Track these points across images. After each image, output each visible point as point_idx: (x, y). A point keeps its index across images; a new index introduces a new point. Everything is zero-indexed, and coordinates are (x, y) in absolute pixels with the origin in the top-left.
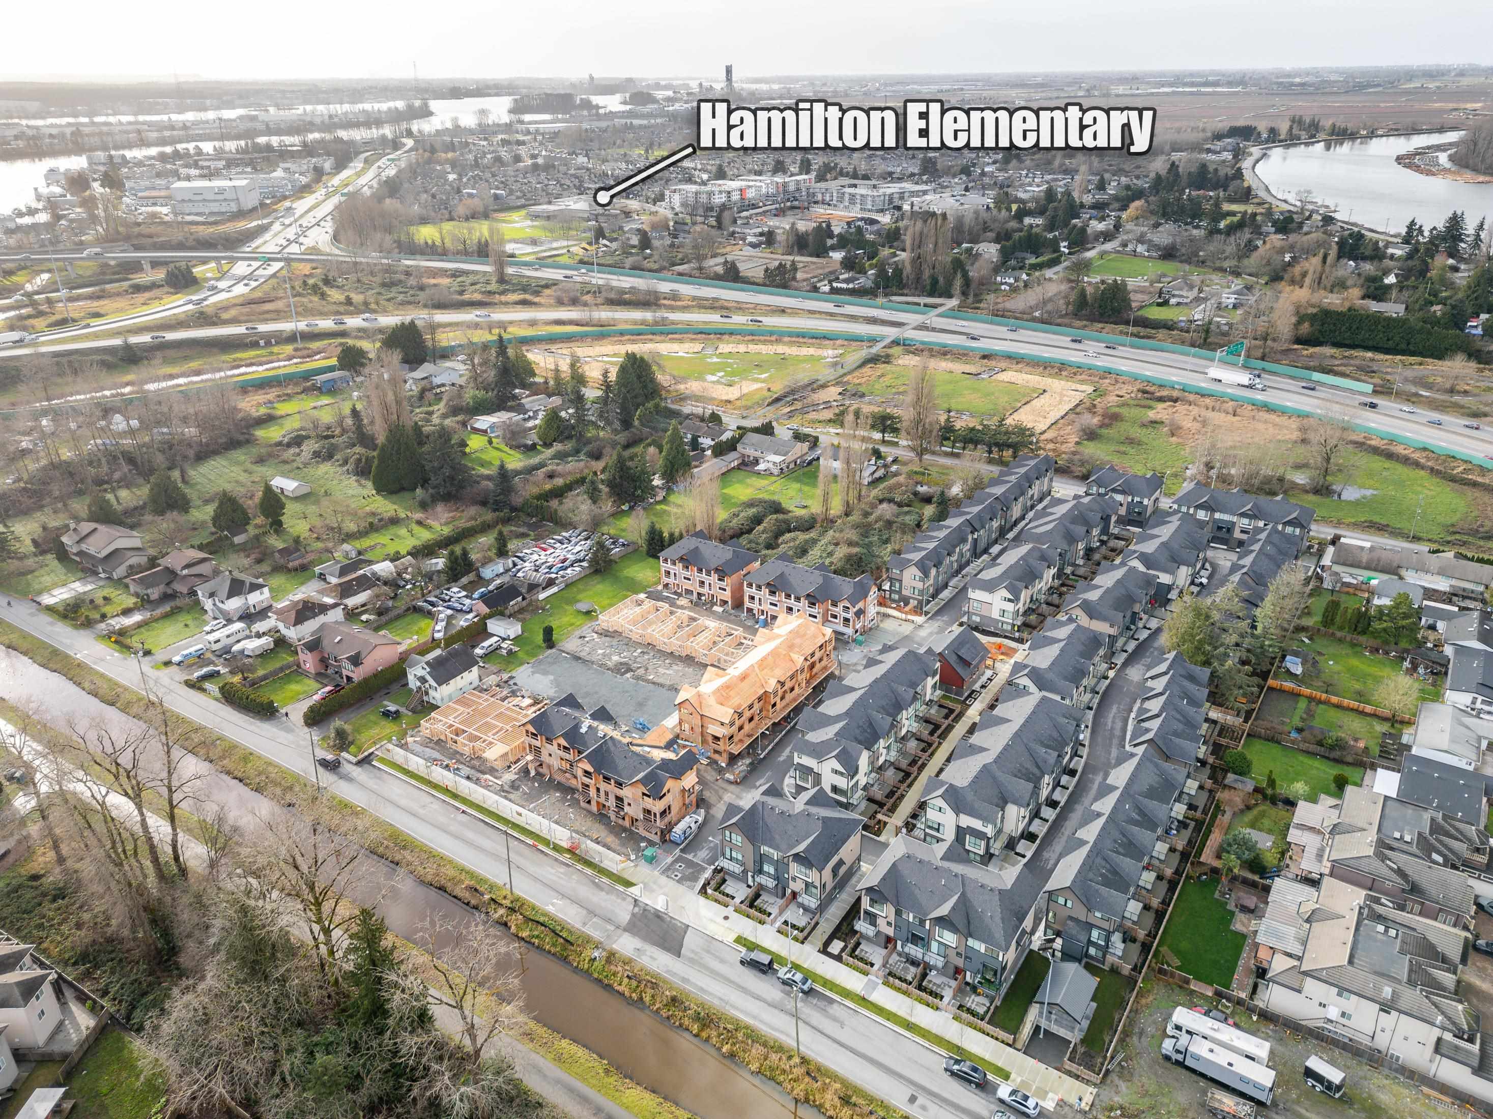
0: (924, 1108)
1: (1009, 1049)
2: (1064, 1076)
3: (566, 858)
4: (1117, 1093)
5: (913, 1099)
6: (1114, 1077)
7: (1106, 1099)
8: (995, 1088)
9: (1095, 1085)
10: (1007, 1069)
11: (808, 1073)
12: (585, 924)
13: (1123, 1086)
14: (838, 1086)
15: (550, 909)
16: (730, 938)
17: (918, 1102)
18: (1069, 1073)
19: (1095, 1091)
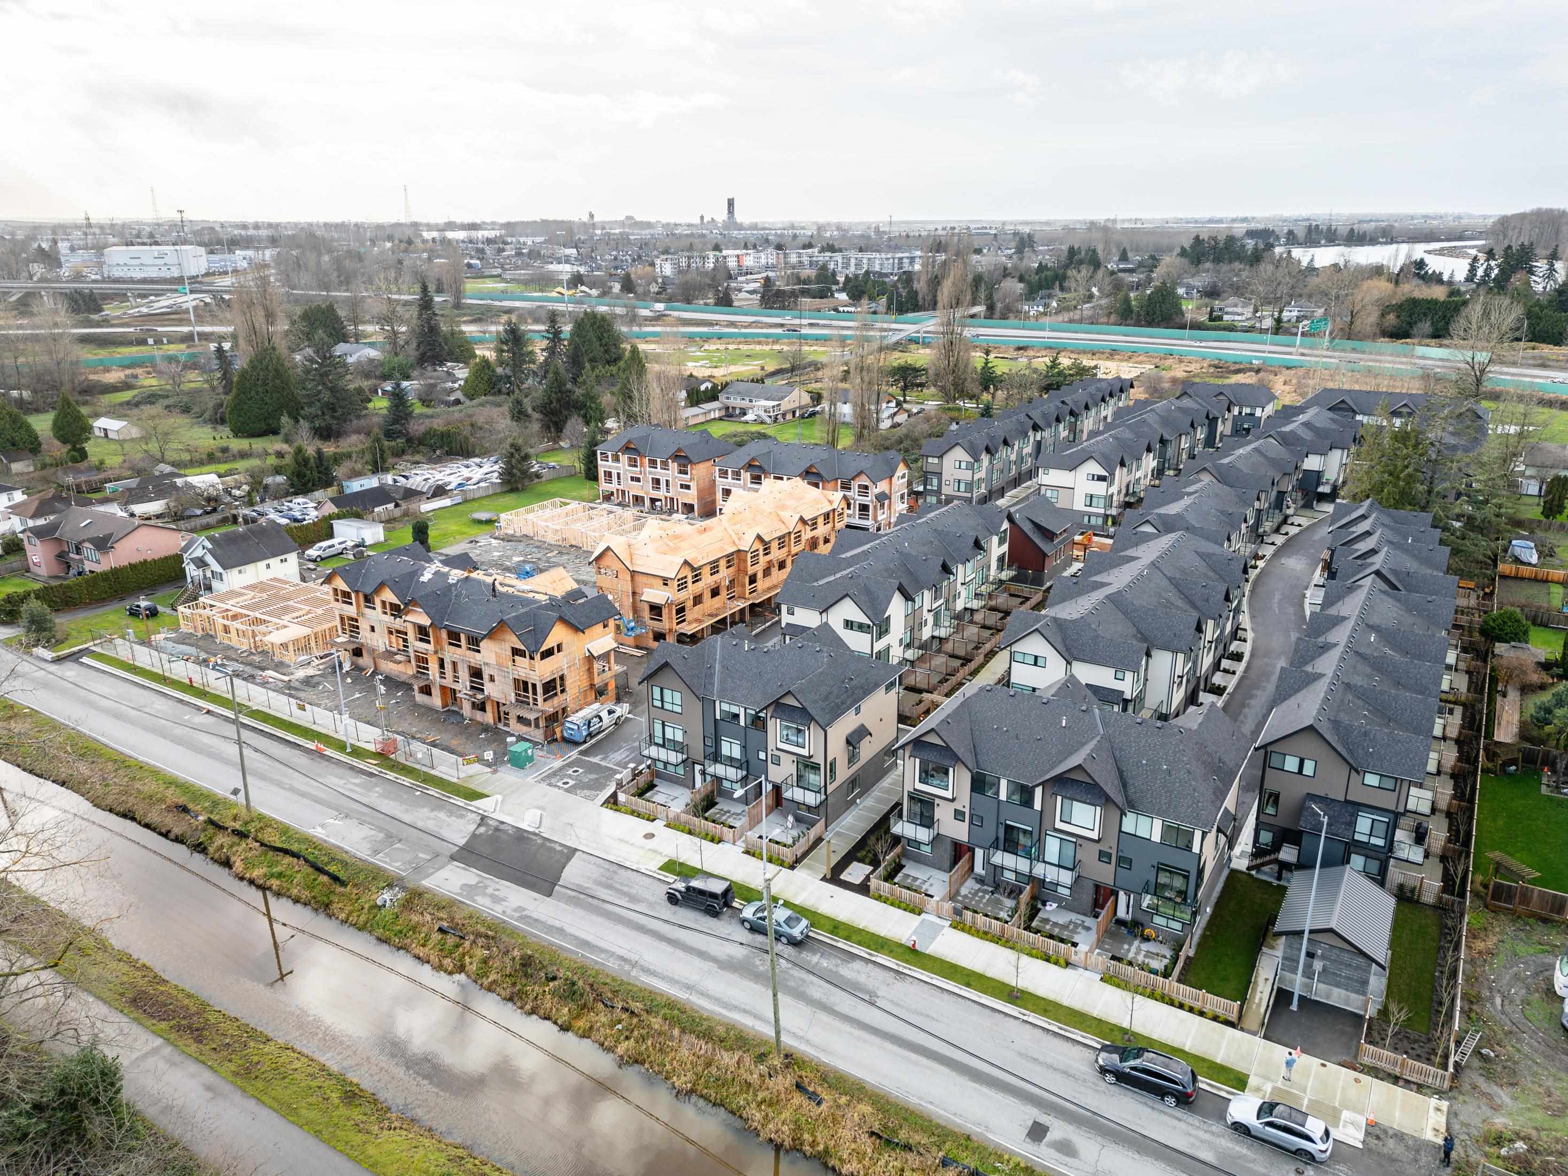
0: (1066, 1148)
1: (1230, 1030)
2: (1366, 1079)
3: (370, 765)
4: (1496, 1108)
5: (1037, 1132)
6: (1474, 1077)
7: (1476, 1121)
8: (1219, 1108)
9: (1440, 1093)
10: (1240, 1067)
11: (799, 1087)
12: (376, 852)
13: (1503, 1095)
14: (865, 1108)
15: (319, 833)
16: (652, 865)
17: (1049, 1137)
18: (1375, 1072)
19: (1445, 1105)
